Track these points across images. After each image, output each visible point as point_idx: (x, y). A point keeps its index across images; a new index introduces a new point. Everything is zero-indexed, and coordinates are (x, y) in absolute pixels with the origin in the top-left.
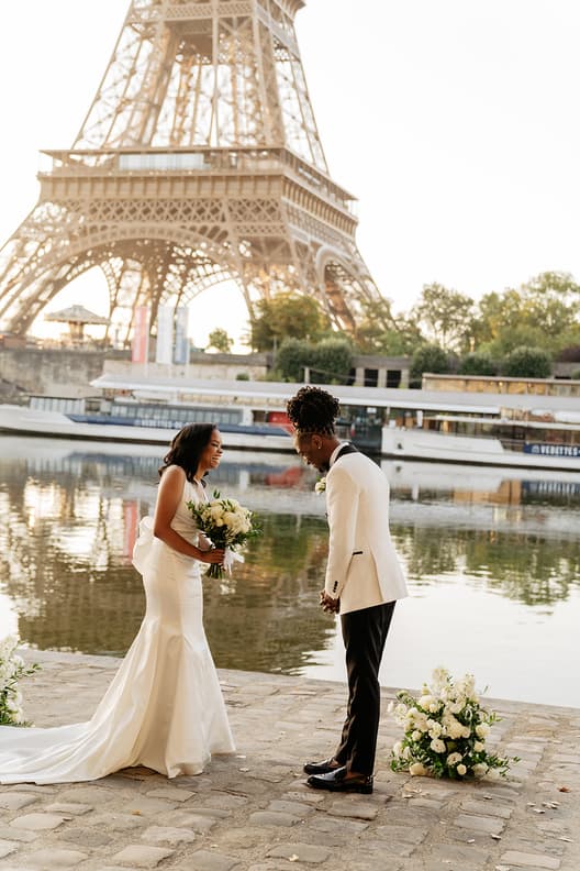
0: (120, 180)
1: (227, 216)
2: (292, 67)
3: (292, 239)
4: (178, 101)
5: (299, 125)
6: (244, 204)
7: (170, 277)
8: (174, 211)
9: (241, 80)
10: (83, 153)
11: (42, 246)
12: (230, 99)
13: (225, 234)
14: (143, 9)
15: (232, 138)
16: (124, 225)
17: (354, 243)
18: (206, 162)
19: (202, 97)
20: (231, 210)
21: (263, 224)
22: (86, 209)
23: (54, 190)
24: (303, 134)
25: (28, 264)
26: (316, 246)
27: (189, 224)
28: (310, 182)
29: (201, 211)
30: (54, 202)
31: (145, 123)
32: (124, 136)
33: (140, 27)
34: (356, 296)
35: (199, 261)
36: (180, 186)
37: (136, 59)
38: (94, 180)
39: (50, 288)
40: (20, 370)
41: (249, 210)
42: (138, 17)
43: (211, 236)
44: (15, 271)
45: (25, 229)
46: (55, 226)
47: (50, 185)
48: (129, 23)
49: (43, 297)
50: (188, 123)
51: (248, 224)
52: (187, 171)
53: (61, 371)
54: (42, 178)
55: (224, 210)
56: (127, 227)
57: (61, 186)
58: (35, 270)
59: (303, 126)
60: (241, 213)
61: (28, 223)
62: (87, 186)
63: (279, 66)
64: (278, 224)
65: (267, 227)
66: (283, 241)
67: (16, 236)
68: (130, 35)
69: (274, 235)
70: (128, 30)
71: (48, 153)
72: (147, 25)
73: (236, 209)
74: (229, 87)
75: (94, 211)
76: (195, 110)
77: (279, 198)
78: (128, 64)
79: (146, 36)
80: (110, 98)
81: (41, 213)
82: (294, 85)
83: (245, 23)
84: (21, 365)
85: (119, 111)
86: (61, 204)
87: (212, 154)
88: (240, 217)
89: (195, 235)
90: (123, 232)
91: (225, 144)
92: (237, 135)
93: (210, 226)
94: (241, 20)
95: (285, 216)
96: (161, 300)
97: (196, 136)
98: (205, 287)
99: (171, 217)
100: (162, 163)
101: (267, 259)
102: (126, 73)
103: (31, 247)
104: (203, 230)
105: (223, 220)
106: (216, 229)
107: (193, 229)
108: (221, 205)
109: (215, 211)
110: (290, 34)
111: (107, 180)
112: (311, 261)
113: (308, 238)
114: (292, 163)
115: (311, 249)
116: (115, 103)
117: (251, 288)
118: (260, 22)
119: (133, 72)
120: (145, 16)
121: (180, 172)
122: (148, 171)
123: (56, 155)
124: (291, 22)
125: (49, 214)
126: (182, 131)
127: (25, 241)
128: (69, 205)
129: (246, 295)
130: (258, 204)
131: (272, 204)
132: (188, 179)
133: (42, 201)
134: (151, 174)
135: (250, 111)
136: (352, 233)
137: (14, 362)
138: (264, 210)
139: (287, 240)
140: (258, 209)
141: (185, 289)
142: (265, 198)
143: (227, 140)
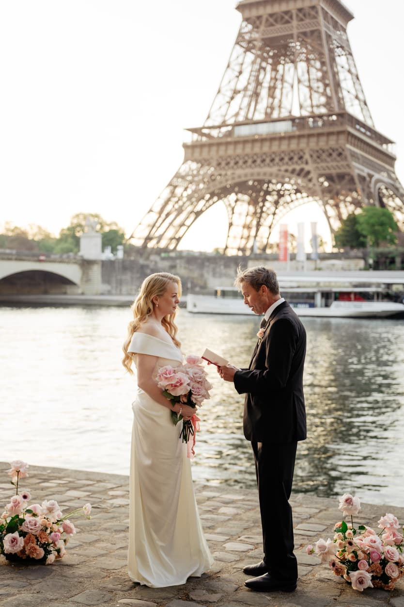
0: (236, 143)
1: (310, 161)
2: (347, 59)
3: (355, 172)
4: (270, 88)
5: (353, 97)
6: (321, 152)
7: (267, 204)
8: (272, 160)
9: (313, 70)
10: (210, 128)
11: (186, 189)
12: (307, 84)
13: (308, 173)
14: (247, 33)
15: (310, 109)
16: (239, 172)
17: (394, 173)
18: (293, 126)
19: (285, 85)
20: (311, 156)
21: (334, 164)
22: (214, 163)
23: (193, 154)
24: (356, 102)
25: (177, 202)
26: (371, 176)
27: (283, 168)
28: (364, 134)
29: (291, 159)
30: (193, 161)
31: (249, 105)
32: (237, 115)
33: (244, 44)
34: (397, 208)
35: (287, 192)
36: (276, 143)
37: (242, 64)
38: (219, 145)
39: (193, 216)
40: (190, 270)
41: (324, 156)
42: (243, 37)
43: (299, 175)
44: (169, 208)
45: (175, 180)
46: (194, 176)
47: (190, 151)
48: (237, 43)
49: (188, 223)
50: (276, 102)
51: (324, 165)
52: (280, 133)
53: (218, 270)
54: (185, 146)
55: (307, 156)
56: (242, 173)
57: (197, 151)
58: (183, 205)
59: (357, 97)
60: (318, 157)
61: (178, 176)
62: (214, 149)
63: (338, 59)
64: (344, 163)
65: (337, 166)
66: (349, 174)
67: (170, 184)
68: (239, 50)
69: (343, 170)
70: (238, 47)
71: (189, 130)
72: (249, 42)
73: (315, 156)
74: (306, 76)
75: (219, 164)
76: (282, 93)
77: (345, 145)
78: (237, 68)
79: (248, 50)
80: (227, 90)
81: (184, 169)
82: (349, 71)
83: (316, 34)
84: (191, 267)
85: (232, 98)
86: (198, 161)
87: (297, 121)
88: (318, 160)
89: (288, 174)
90: (240, 177)
91: (305, 113)
92: (312, 106)
93: (298, 168)
94: (312, 32)
95: (349, 157)
96: (262, 220)
97: (283, 110)
98: (291, 209)
99: (271, 164)
100: (264, 130)
101: (338, 187)
102: (237, 74)
103: (179, 191)
104: (293, 171)
105: (307, 163)
106: (302, 170)
107: (286, 171)
108: (304, 153)
109: (301, 158)
110: (344, 37)
111: (227, 144)
112: (369, 187)
113: (365, 171)
114: (352, 122)
115: (368, 179)
116: (230, 94)
117: (328, 208)
118: (326, 32)
119: (240, 73)
120: (247, 37)
121: (276, 134)
122: (254, 136)
123: (194, 131)
124: (344, 30)
125: (190, 168)
126: (272, 108)
127: (175, 187)
128: (203, 162)
129: (326, 212)
130: (331, 151)
131: (340, 150)
132: (281, 138)
133: (186, 161)
134: (257, 137)
135: (321, 90)
136: (392, 166)
137: (187, 266)
138: (335, 155)
139: (352, 173)
140: (330, 155)
141: (277, 211)
142: (335, 146)
143: (306, 110)
